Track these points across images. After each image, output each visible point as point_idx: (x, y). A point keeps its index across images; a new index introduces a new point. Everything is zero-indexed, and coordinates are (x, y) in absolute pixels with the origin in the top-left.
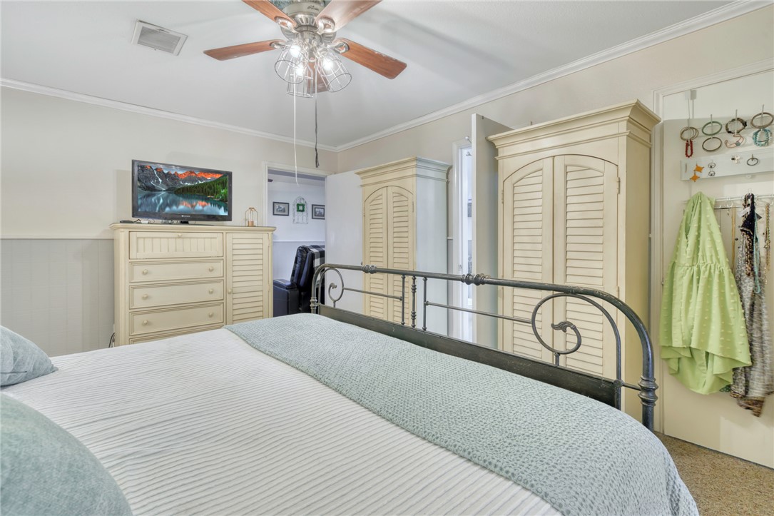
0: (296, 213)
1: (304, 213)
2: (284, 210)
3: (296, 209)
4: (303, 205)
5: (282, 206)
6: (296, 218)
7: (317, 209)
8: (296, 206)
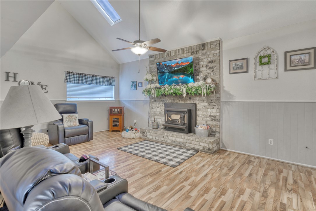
0: (259, 68)
1: (272, 66)
2: (242, 67)
3: (258, 63)
4: (269, 56)
5: (239, 63)
6: (259, 73)
7: (293, 57)
8: (258, 60)
